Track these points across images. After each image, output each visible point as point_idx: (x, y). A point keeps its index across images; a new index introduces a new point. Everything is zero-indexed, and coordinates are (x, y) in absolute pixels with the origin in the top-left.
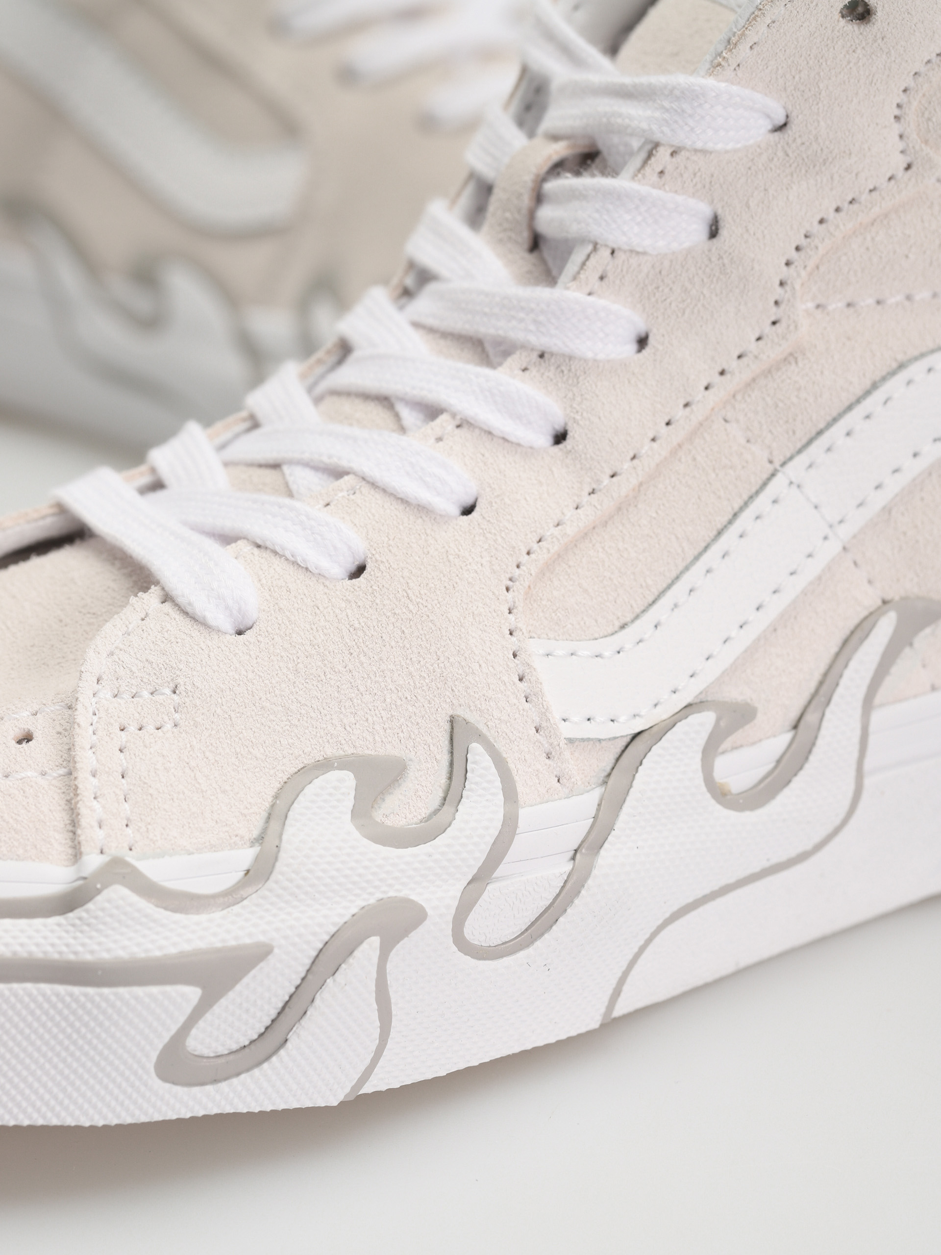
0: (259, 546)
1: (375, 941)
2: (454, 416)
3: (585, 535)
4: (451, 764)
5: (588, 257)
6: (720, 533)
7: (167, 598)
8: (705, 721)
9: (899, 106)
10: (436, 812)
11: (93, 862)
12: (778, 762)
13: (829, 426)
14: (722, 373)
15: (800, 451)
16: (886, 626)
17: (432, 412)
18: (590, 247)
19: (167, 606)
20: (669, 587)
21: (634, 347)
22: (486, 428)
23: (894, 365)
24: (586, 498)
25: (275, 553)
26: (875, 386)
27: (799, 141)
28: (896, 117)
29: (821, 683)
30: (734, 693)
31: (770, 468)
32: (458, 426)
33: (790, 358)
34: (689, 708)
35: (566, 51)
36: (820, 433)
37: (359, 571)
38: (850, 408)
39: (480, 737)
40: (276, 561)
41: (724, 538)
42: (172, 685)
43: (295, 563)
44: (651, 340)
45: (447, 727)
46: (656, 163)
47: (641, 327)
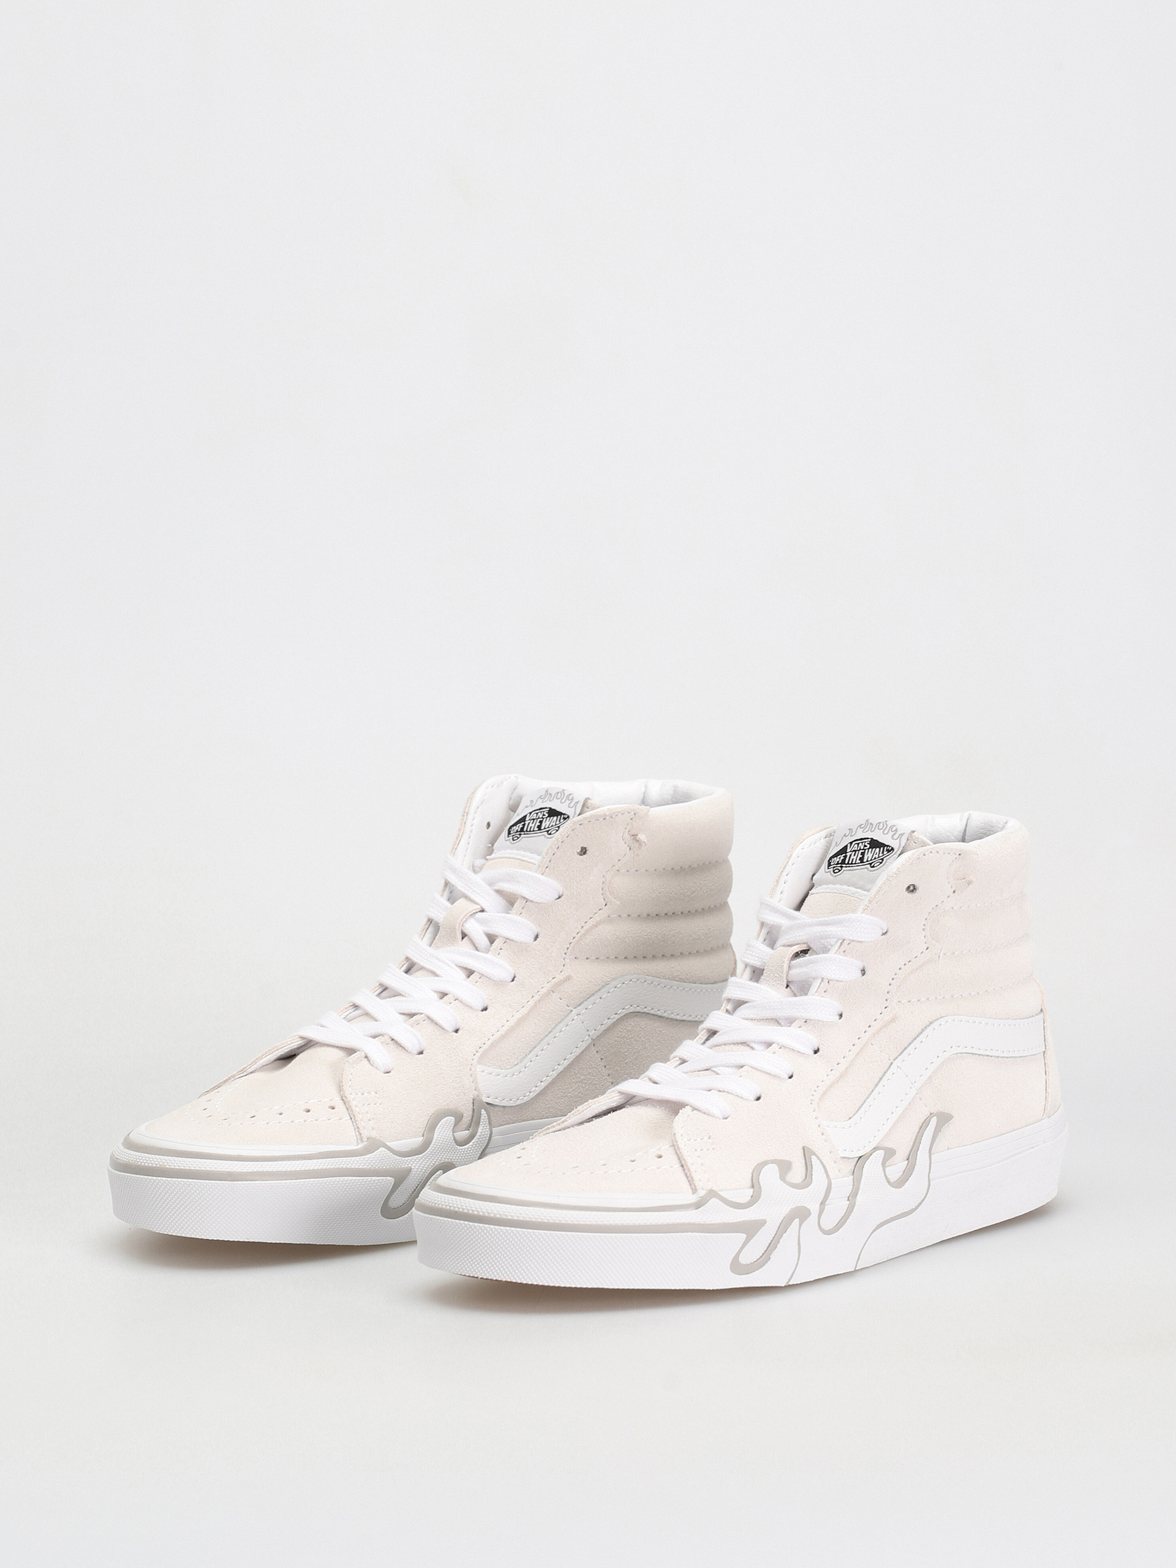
0: (720, 1091)
1: (797, 1220)
2: (778, 1044)
3: (831, 1086)
4: (806, 1164)
5: (821, 983)
6: (877, 1085)
7: (694, 1109)
8: (881, 1153)
9: (924, 925)
10: (804, 1180)
11: (702, 1193)
12: (904, 1172)
13: (908, 1046)
14: (869, 1026)
15: (899, 1055)
16: (934, 1120)
17: (769, 1045)
18: (820, 980)
19: (695, 1112)
20: (862, 1105)
21: (838, 1017)
22: (791, 1048)
23: (928, 1023)
24: (830, 1073)
25: (728, 1092)
26: (923, 1030)
27: (892, 938)
28: (923, 929)
29: (914, 1143)
30: (888, 1144)
31: (890, 1062)
32: (780, 1048)
33: (893, 1020)
34: (875, 1149)
35: (784, 914)
36: (906, 1048)
37: (758, 1099)
38: (915, 1039)
39: (814, 1154)
40: (729, 1095)
41: (878, 1087)
42: (708, 1136)
43: (738, 1096)
44: (843, 1015)
45: (802, 1150)
46: (843, 948)
47: (840, 1009)
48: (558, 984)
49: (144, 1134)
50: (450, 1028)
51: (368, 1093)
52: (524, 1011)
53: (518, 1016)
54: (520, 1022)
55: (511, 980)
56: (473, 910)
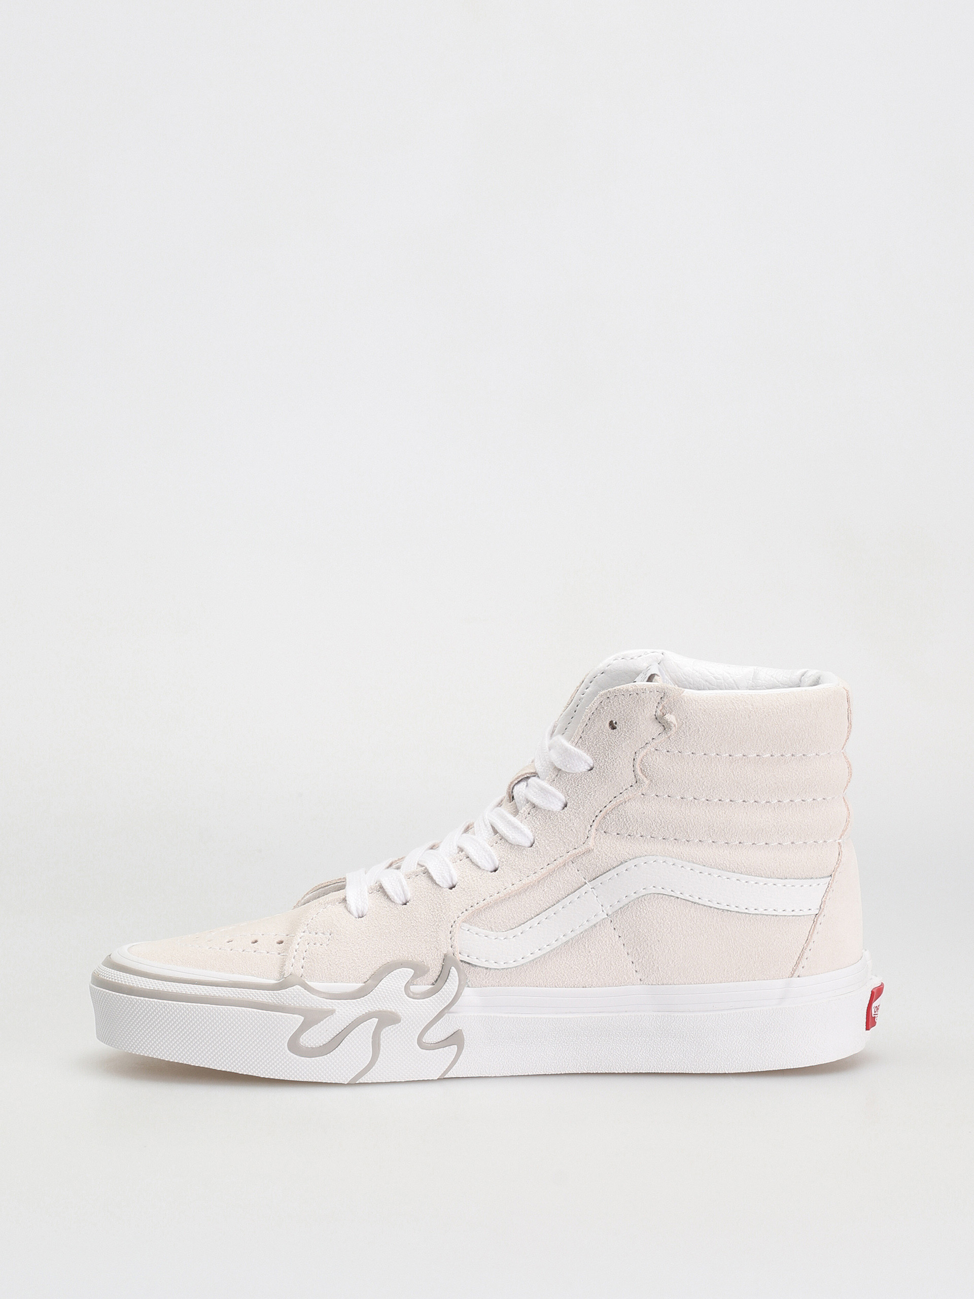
48: (578, 856)
49: (126, 954)
50: (445, 885)
51: (322, 933)
52: (534, 878)
53: (526, 881)
54: (525, 889)
55: (530, 845)
56: (526, 774)
